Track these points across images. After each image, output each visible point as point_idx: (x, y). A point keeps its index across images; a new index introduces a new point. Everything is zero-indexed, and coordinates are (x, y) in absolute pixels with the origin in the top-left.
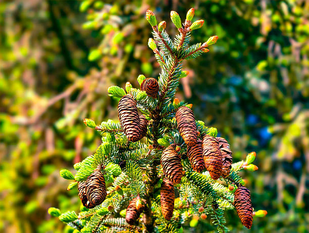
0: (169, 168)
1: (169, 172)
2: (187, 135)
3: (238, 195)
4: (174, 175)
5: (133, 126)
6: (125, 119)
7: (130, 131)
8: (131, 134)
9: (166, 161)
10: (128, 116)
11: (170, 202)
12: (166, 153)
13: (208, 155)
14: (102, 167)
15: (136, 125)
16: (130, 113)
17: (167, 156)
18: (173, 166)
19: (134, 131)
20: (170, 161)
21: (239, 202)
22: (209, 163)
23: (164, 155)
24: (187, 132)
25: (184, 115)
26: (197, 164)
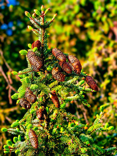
0: (58, 76)
1: (59, 77)
2: (62, 58)
3: (88, 80)
4: (61, 78)
5: (38, 61)
6: (34, 60)
7: (38, 64)
8: (39, 65)
9: (55, 74)
10: (34, 58)
11: (57, 100)
12: (54, 71)
13: (74, 62)
14: (28, 88)
15: (39, 61)
16: (35, 57)
17: (55, 72)
18: (59, 75)
19: (40, 63)
20: (57, 73)
21: (90, 82)
22: (75, 65)
23: (53, 72)
24: (61, 56)
25: (57, 51)
26: (69, 70)
